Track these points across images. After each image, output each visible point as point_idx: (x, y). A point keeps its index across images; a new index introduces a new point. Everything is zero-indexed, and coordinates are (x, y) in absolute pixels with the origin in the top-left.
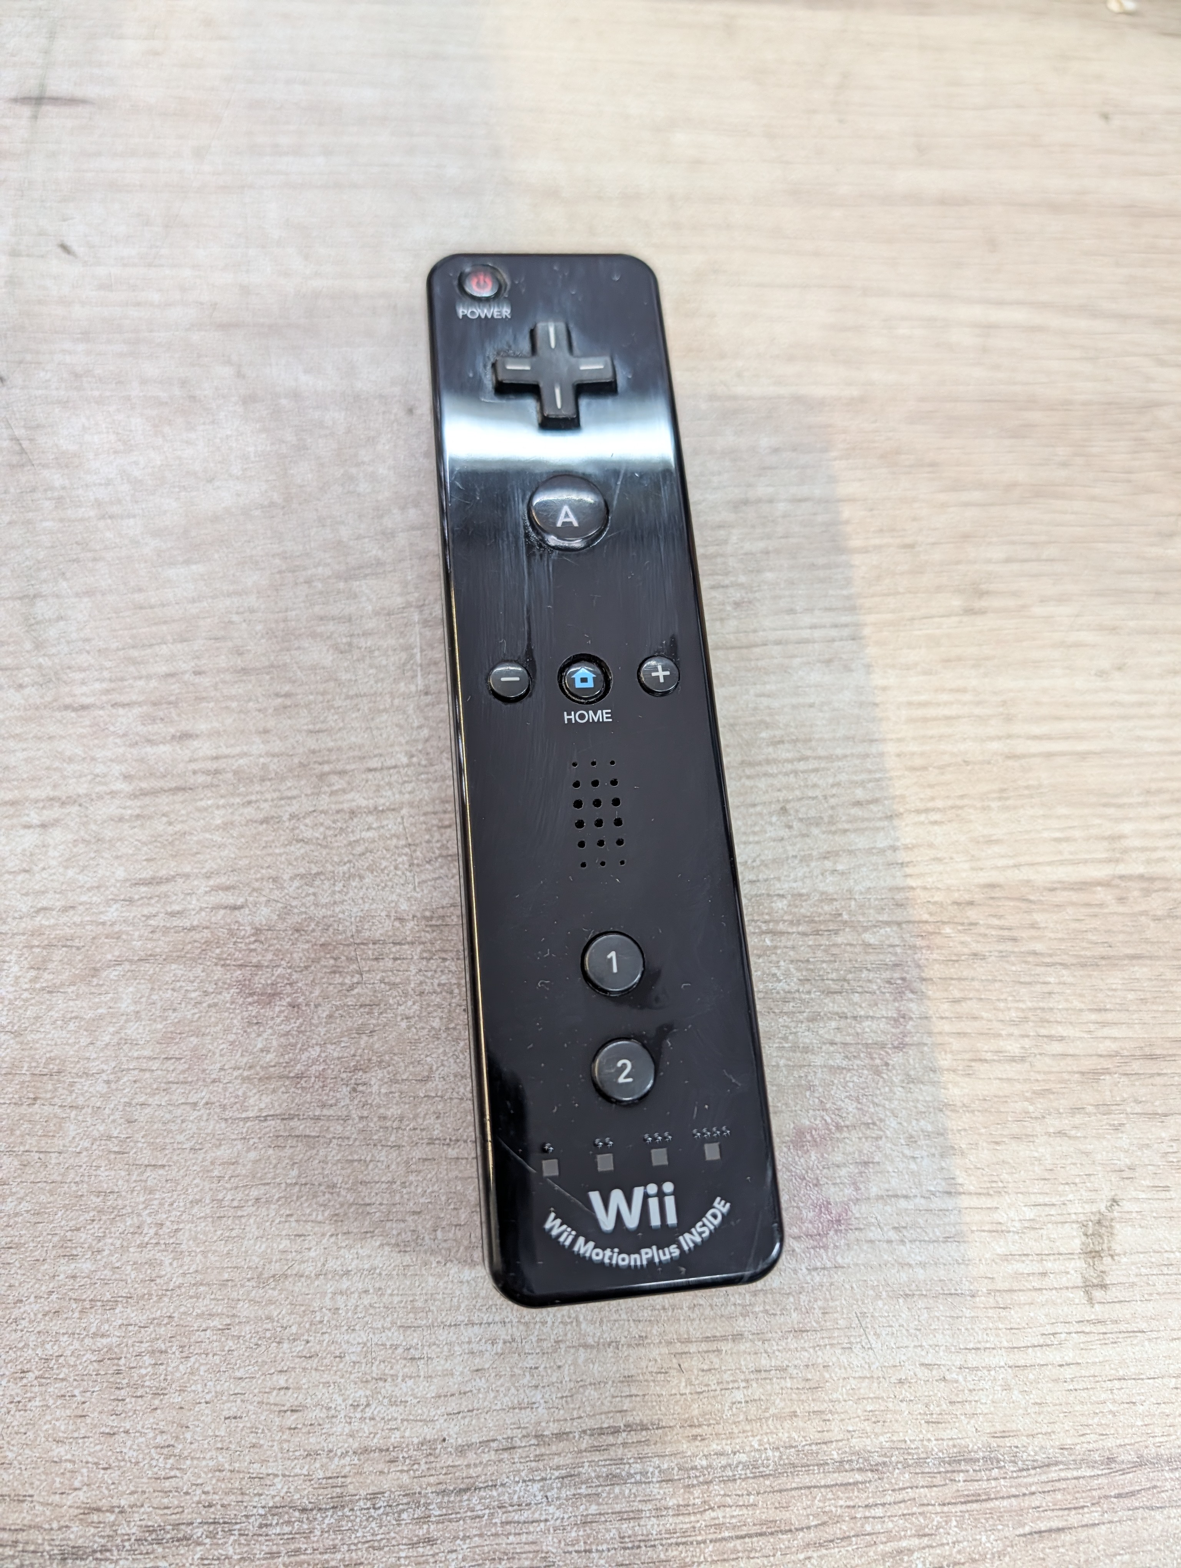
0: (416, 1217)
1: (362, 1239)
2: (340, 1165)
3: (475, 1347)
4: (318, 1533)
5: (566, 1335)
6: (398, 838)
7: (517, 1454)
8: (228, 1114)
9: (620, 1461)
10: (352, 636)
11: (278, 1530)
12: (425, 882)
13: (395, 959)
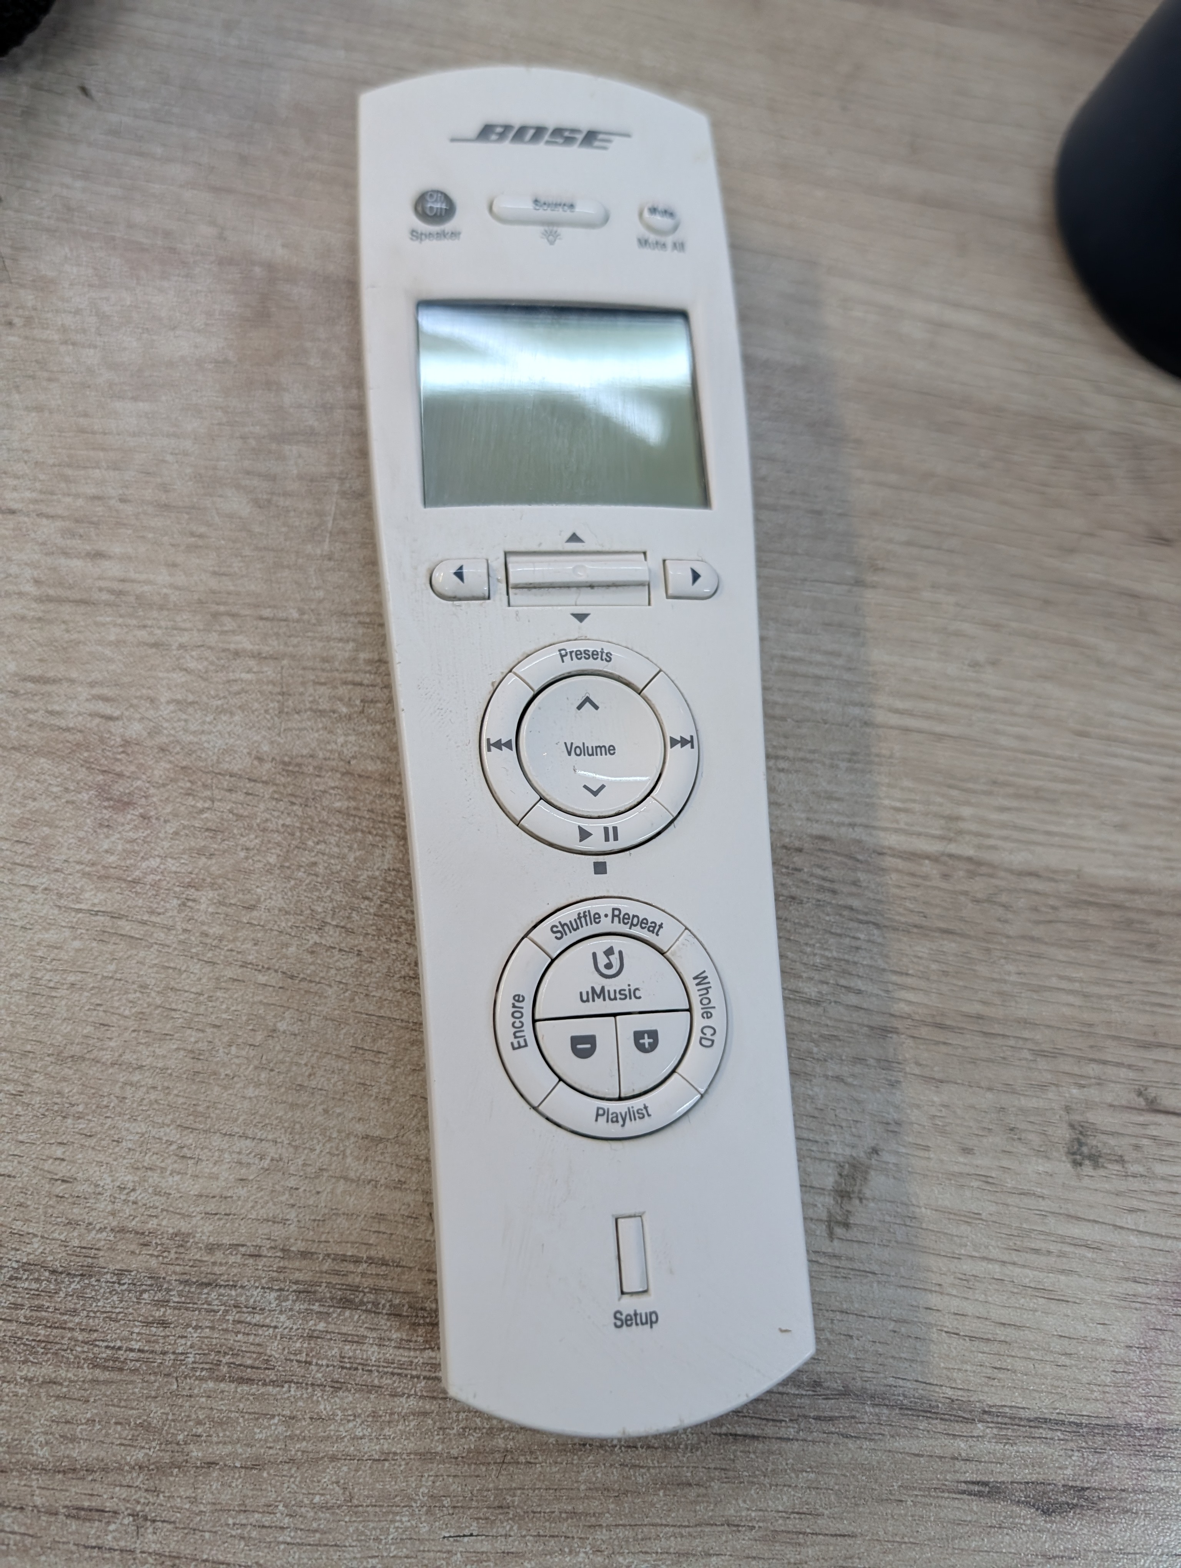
0: (215, 1030)
1: (160, 1040)
2: (155, 969)
3: (245, 1159)
4: (62, 1294)
5: (330, 1165)
6: (274, 685)
7: (261, 1263)
8: (63, 902)
9: (355, 1289)
10: (273, 493)
11: (26, 1285)
12: (290, 729)
13: (247, 794)
